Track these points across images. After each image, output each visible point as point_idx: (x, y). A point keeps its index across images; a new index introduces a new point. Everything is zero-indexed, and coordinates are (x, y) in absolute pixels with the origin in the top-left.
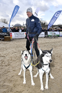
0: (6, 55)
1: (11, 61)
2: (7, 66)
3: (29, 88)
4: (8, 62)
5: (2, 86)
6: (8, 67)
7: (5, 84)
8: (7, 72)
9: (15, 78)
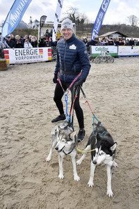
0: (9, 112)
1: (24, 129)
2: (18, 141)
3: (71, 185)
4: (18, 132)
5: (23, 185)
6: (21, 143)
7: (26, 180)
8: (23, 155)
9: (42, 167)
